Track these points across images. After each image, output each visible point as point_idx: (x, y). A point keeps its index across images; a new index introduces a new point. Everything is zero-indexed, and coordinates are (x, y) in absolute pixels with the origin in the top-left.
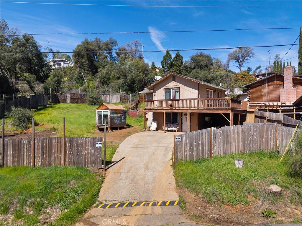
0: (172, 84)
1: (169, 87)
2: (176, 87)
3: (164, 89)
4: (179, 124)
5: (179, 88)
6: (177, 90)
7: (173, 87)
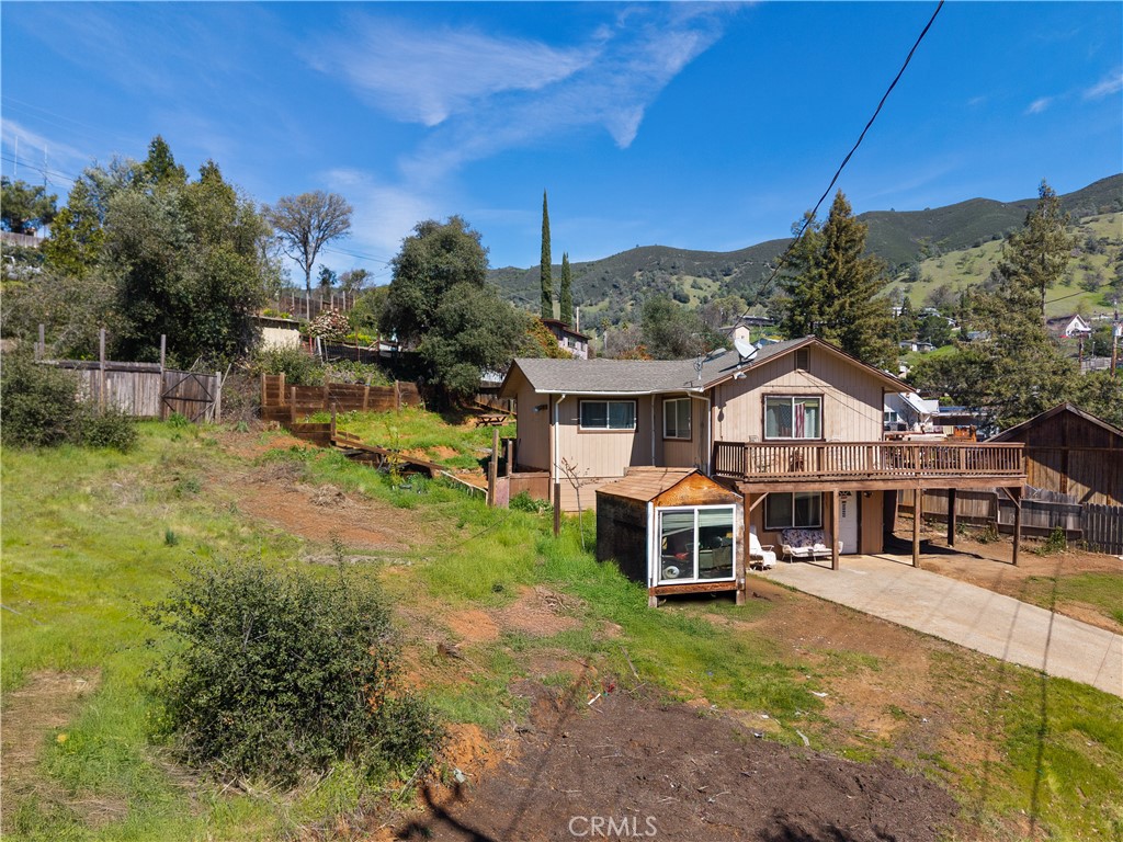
0: (796, 381)
1: (783, 390)
2: (808, 391)
3: (763, 395)
4: (823, 528)
5: (822, 395)
6: (814, 403)
7: (801, 391)
